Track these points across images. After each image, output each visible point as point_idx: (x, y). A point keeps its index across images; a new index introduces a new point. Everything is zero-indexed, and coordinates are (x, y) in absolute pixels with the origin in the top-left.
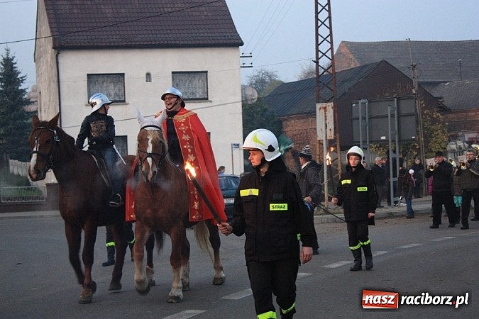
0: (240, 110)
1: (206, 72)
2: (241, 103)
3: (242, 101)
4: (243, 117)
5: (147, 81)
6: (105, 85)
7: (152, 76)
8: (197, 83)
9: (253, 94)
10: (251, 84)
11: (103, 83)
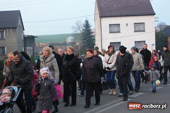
0: (154, 34)
2: (155, 32)
3: (155, 31)
4: (155, 36)
5: (126, 26)
7: (128, 24)
8: (141, 27)
9: (159, 29)
10: (158, 26)
11: (114, 27)
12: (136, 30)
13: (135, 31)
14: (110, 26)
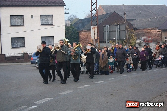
0: (65, 29)
1: (53, 15)
2: (65, 26)
3: (65, 25)
4: (65, 31)
5: (31, 18)
6: (17, 19)
7: (33, 16)
8: (49, 19)
9: (69, 23)
10: (68, 20)
11: (16, 18)
12: (43, 23)
13: (41, 25)
14: (11, 18)
